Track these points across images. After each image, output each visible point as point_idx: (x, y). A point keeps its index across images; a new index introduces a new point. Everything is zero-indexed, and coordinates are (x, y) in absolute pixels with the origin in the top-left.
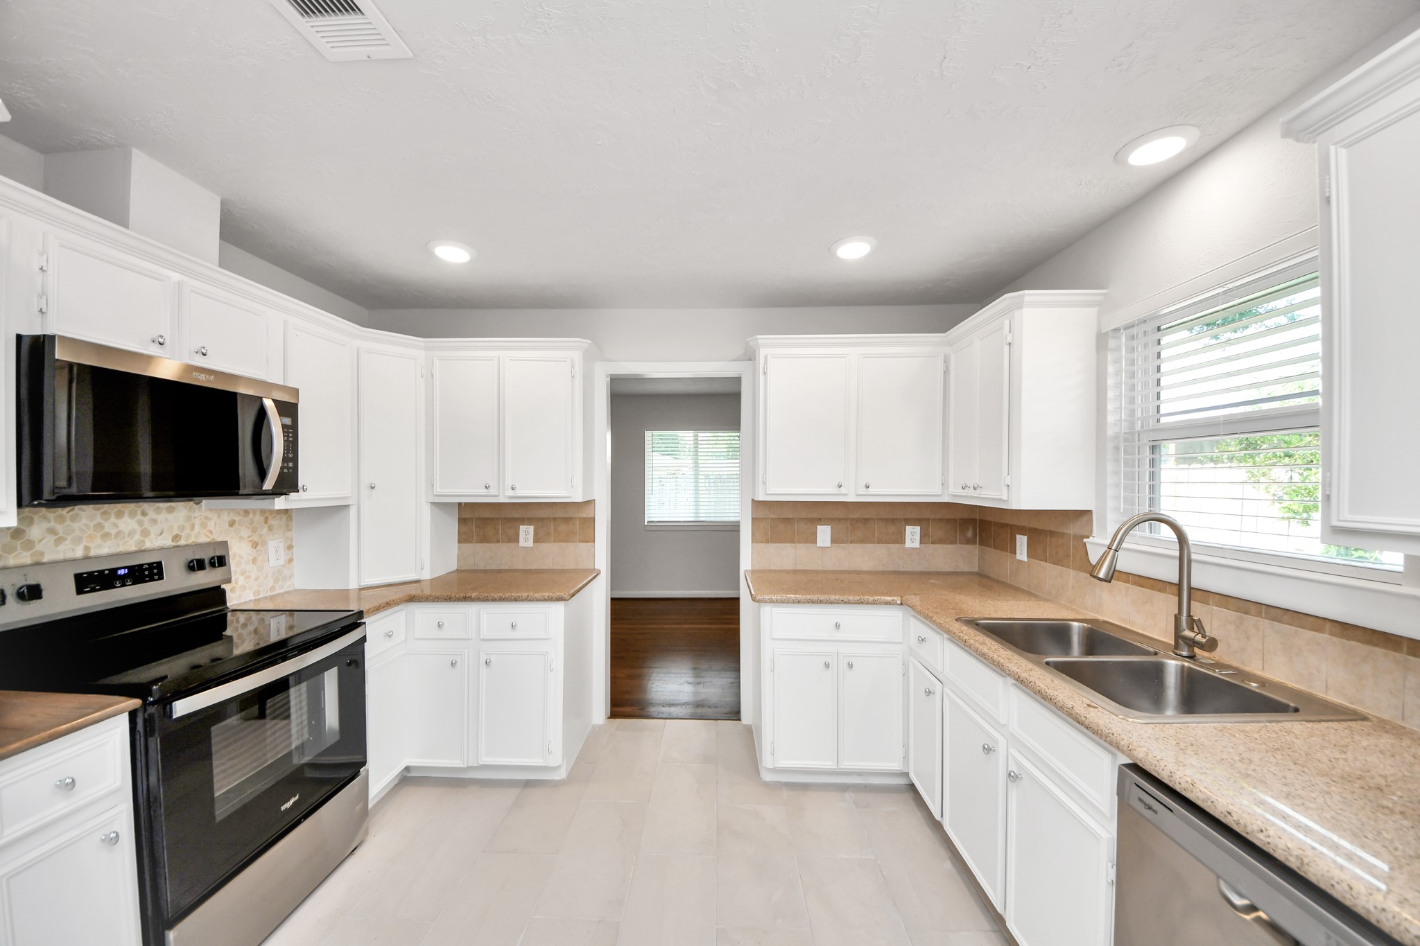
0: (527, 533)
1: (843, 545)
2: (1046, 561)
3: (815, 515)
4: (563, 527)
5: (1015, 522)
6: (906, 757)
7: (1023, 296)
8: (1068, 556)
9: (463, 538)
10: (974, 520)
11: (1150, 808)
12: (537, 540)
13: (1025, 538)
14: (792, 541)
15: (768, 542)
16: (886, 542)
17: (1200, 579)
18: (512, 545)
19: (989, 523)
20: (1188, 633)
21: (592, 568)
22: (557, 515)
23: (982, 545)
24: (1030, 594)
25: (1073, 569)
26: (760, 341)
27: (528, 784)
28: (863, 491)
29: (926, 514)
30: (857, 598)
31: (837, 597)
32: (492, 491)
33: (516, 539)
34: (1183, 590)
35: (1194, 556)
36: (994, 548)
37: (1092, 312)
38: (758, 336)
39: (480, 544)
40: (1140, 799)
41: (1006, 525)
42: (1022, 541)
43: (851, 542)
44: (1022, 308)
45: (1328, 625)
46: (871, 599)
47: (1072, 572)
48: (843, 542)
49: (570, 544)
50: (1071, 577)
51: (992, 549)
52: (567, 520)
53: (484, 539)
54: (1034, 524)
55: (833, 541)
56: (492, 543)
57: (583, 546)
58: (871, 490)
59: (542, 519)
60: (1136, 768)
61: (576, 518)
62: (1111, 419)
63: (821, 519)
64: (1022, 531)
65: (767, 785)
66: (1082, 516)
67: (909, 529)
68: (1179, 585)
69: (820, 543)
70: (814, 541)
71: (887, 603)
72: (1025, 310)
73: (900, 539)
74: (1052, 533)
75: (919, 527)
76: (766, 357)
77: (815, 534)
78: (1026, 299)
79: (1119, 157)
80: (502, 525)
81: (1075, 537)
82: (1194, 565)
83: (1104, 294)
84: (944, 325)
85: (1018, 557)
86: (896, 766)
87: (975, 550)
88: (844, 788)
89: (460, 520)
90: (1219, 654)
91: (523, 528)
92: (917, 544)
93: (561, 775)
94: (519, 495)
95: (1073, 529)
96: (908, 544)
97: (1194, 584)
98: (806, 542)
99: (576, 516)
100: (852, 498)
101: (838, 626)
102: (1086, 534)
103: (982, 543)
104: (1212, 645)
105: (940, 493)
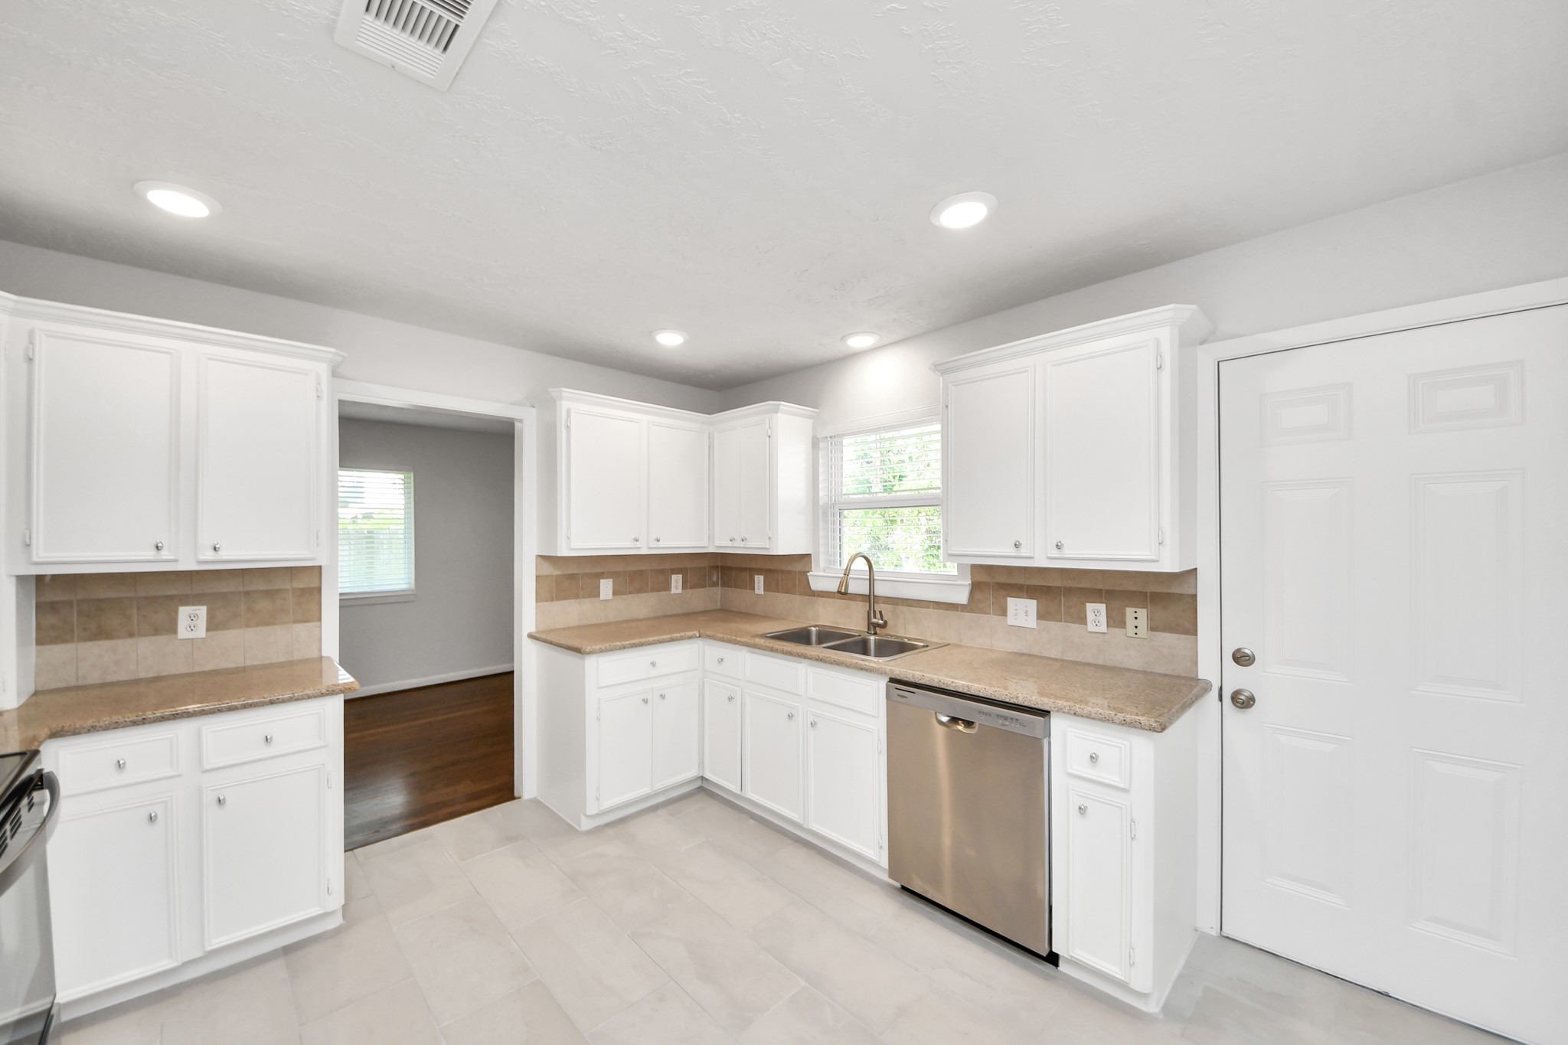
0: (192, 618)
1: (623, 597)
2: (779, 592)
3: (598, 570)
4: (263, 605)
5: (753, 565)
6: (701, 764)
7: (780, 405)
8: (795, 586)
9: (44, 636)
10: (718, 567)
11: (904, 697)
12: (212, 625)
13: (762, 578)
14: (577, 597)
15: (553, 600)
16: (658, 590)
17: (880, 590)
18: (162, 639)
19: (730, 569)
20: (874, 620)
21: (316, 655)
22: (253, 588)
23: (724, 586)
24: (766, 617)
25: (799, 595)
26: (564, 394)
27: (287, 950)
28: (654, 544)
29: (688, 565)
30: (669, 636)
31: (655, 638)
32: (165, 554)
33: (172, 628)
34: (870, 599)
35: (875, 577)
36: (735, 587)
37: (810, 422)
38: (563, 389)
39: (89, 644)
40: (899, 695)
41: (745, 569)
42: (759, 580)
43: (629, 593)
44: (777, 412)
45: (932, 604)
46: (679, 635)
47: (798, 597)
48: (623, 594)
49: (278, 628)
50: (797, 599)
51: (733, 589)
52: (270, 594)
53: (102, 634)
54: (769, 566)
55: (615, 593)
56: (118, 638)
57: (300, 629)
58: (661, 544)
59: (223, 596)
60: (892, 680)
61: (287, 590)
62: (821, 494)
63: (603, 573)
64: (759, 571)
65: (590, 832)
66: (805, 558)
67: (674, 577)
68: (869, 596)
69: (602, 597)
70: (598, 595)
71: (690, 638)
72: (779, 414)
73: (667, 586)
74: (783, 571)
75: (681, 576)
76: (568, 411)
77: (598, 587)
78: (781, 407)
79: (843, 338)
80: (138, 608)
81: (800, 572)
82: (875, 582)
83: (816, 412)
84: (710, 410)
85: (757, 591)
86: (693, 773)
87: (718, 590)
88: (654, 809)
89: (38, 607)
90: (888, 630)
91: (184, 612)
92: (680, 591)
93: (337, 921)
94: (224, 558)
95: (797, 567)
96: (674, 591)
97: (875, 594)
98: (590, 596)
99: (288, 586)
100: (644, 551)
101: (653, 664)
102: (807, 570)
103: (724, 585)
104: (884, 626)
105: (707, 545)
